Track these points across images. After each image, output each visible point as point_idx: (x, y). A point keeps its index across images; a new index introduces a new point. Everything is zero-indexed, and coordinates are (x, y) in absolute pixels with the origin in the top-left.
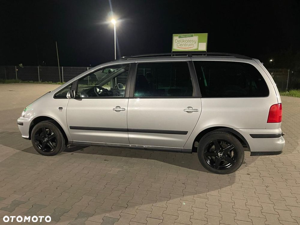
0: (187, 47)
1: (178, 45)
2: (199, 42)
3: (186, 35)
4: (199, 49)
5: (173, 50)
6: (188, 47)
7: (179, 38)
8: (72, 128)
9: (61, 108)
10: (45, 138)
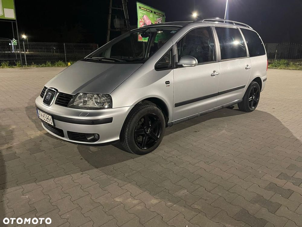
8: (177, 105)
9: (167, 83)
10: (148, 129)
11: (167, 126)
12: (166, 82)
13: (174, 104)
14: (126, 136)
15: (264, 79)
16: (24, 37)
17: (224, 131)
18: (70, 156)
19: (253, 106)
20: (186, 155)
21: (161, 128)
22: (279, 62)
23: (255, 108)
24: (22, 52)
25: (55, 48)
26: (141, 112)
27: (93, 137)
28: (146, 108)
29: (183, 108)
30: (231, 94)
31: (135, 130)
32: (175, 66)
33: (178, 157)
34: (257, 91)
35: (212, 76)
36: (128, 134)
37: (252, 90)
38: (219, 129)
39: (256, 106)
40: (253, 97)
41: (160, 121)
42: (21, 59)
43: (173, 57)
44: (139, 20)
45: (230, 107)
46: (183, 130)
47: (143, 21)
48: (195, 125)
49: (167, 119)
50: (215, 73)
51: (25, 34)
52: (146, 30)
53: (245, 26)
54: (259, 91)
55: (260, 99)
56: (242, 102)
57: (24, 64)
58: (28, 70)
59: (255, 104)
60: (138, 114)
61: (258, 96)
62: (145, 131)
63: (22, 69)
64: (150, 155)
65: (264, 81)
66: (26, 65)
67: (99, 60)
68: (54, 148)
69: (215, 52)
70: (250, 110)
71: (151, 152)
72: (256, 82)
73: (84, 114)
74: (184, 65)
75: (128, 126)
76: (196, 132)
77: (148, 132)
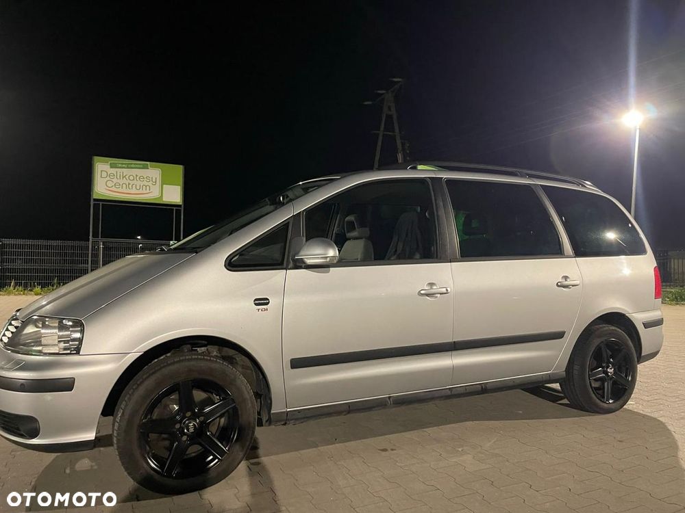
0: (134, 191)
1: (110, 184)
2: (163, 183)
3: (131, 164)
4: (164, 200)
5: (95, 196)
6: (137, 192)
7: (111, 167)
8: (297, 364)
10: (189, 420)
11: (269, 421)
13: (286, 360)
15: (646, 321)
19: (614, 397)
23: (620, 403)
29: (324, 373)
31: (142, 420)
32: (291, 263)
35: (420, 294)
37: (599, 349)
39: (625, 397)
40: (606, 368)
41: (234, 402)
46: (353, 444)
49: (269, 402)
50: (435, 289)
59: (622, 390)
62: (181, 425)
65: (647, 326)
70: (597, 406)
72: (612, 327)
74: (306, 260)
75: (123, 406)
76: (385, 450)
77: (188, 430)
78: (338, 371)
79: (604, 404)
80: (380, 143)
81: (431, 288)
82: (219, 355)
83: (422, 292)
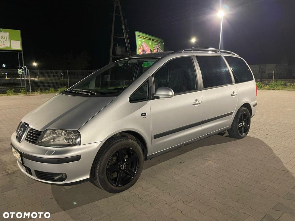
2: (10, 40)
4: (12, 48)
8: (156, 137)
9: (144, 114)
10: (123, 164)
11: (146, 159)
12: (142, 114)
13: (153, 136)
14: (97, 174)
15: (254, 104)
16: (35, 64)
17: (210, 162)
18: (40, 195)
19: (244, 133)
20: (165, 192)
21: (139, 162)
22: (276, 83)
23: (246, 134)
24: (32, 79)
25: (62, 74)
26: (114, 147)
27: (60, 176)
28: (119, 143)
29: (162, 139)
30: (219, 121)
31: (107, 167)
32: (152, 97)
33: (155, 195)
34: (247, 117)
35: (193, 104)
36: (99, 171)
37: (241, 117)
38: (206, 159)
39: (247, 132)
40: (242, 123)
41: (137, 154)
42: (26, 86)
43: (150, 88)
44: (138, 47)
45: (221, 133)
46: (168, 162)
47: (142, 48)
48: (181, 155)
49: (146, 152)
50: (198, 102)
51: (36, 62)
52: (128, 61)
53: (230, 53)
54: (249, 117)
55: (251, 124)
56: (231, 128)
57: (28, 91)
58: (31, 97)
59: (246, 130)
60: (111, 148)
61: (248, 122)
62: (119, 166)
63: (25, 96)
64: (126, 193)
65: (254, 106)
66: (31, 92)
67: (78, 93)
68: (28, 185)
69: (196, 81)
70: (240, 136)
71: (128, 189)
72: (245, 108)
73: (50, 152)
74: (160, 96)
75: (99, 163)
76: (181, 163)
77: (123, 168)
78: (168, 137)
79: (242, 136)
80: (114, 20)
81: (196, 102)
82: (120, 135)
83: (194, 104)
